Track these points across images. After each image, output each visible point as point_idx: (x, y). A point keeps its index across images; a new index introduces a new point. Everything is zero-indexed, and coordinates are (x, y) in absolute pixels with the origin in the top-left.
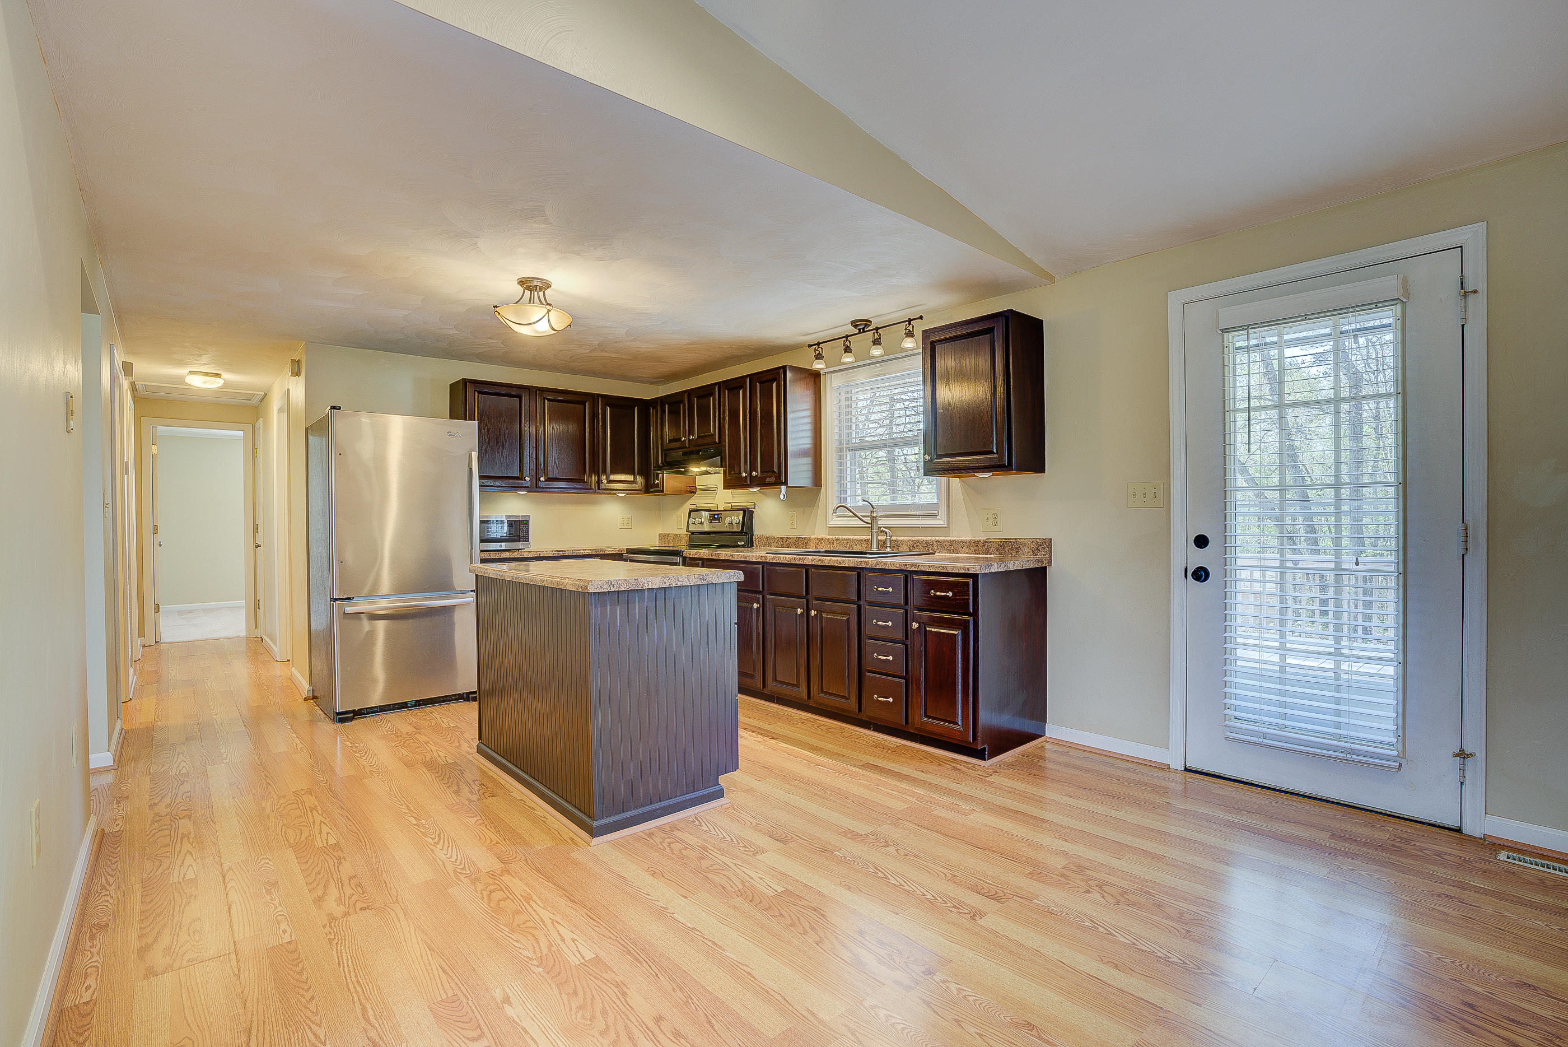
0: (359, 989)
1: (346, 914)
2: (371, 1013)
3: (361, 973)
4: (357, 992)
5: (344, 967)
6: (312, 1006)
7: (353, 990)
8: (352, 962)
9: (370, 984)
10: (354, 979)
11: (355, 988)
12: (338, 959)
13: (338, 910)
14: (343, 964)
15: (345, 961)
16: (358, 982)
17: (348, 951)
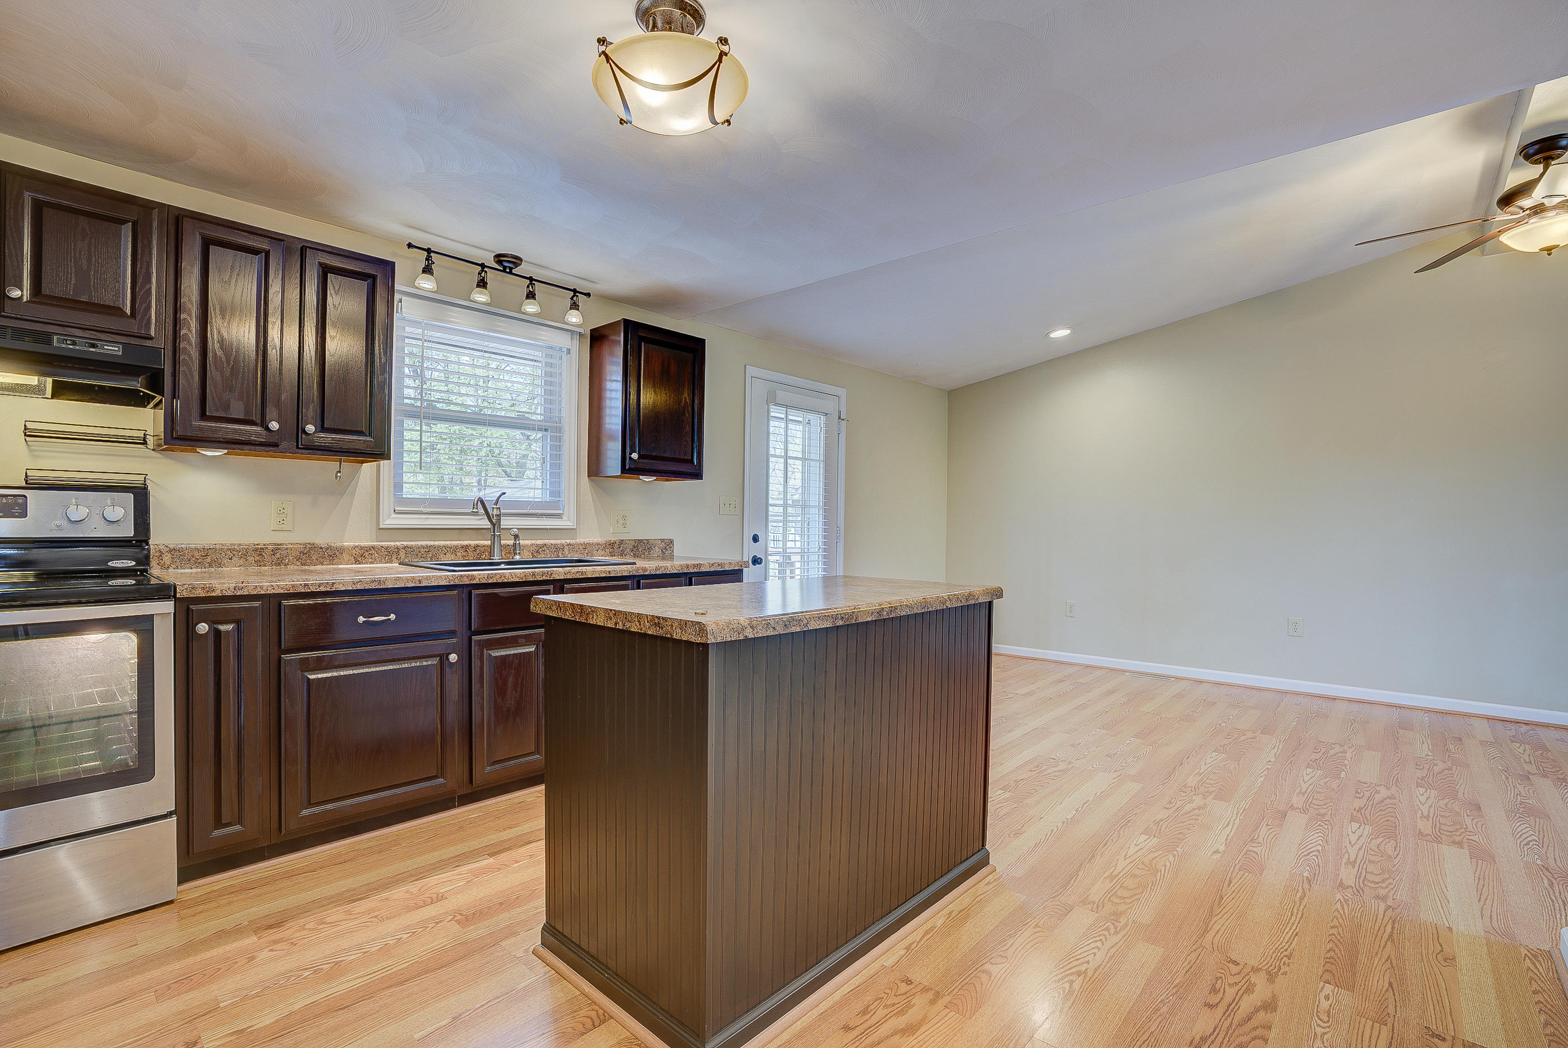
0: (1295, 911)
1: (1256, 970)
2: (1299, 895)
3: (1285, 918)
4: (1298, 910)
5: (1294, 930)
6: (1335, 923)
7: (1300, 913)
8: (1285, 929)
9: (1285, 908)
10: (1293, 918)
11: (1297, 913)
12: (1294, 938)
13: (1259, 980)
14: (1293, 933)
15: (1291, 933)
16: (1292, 915)
17: (1282, 939)
